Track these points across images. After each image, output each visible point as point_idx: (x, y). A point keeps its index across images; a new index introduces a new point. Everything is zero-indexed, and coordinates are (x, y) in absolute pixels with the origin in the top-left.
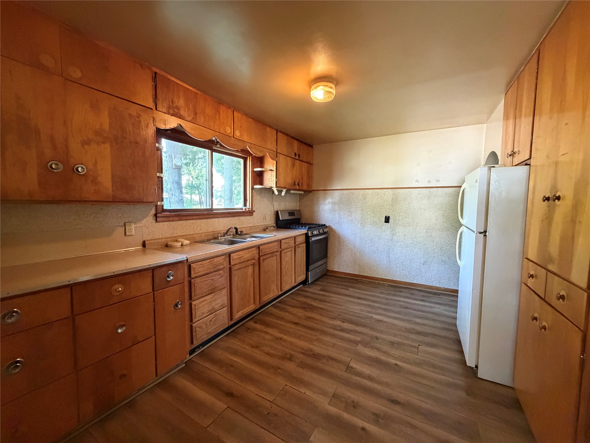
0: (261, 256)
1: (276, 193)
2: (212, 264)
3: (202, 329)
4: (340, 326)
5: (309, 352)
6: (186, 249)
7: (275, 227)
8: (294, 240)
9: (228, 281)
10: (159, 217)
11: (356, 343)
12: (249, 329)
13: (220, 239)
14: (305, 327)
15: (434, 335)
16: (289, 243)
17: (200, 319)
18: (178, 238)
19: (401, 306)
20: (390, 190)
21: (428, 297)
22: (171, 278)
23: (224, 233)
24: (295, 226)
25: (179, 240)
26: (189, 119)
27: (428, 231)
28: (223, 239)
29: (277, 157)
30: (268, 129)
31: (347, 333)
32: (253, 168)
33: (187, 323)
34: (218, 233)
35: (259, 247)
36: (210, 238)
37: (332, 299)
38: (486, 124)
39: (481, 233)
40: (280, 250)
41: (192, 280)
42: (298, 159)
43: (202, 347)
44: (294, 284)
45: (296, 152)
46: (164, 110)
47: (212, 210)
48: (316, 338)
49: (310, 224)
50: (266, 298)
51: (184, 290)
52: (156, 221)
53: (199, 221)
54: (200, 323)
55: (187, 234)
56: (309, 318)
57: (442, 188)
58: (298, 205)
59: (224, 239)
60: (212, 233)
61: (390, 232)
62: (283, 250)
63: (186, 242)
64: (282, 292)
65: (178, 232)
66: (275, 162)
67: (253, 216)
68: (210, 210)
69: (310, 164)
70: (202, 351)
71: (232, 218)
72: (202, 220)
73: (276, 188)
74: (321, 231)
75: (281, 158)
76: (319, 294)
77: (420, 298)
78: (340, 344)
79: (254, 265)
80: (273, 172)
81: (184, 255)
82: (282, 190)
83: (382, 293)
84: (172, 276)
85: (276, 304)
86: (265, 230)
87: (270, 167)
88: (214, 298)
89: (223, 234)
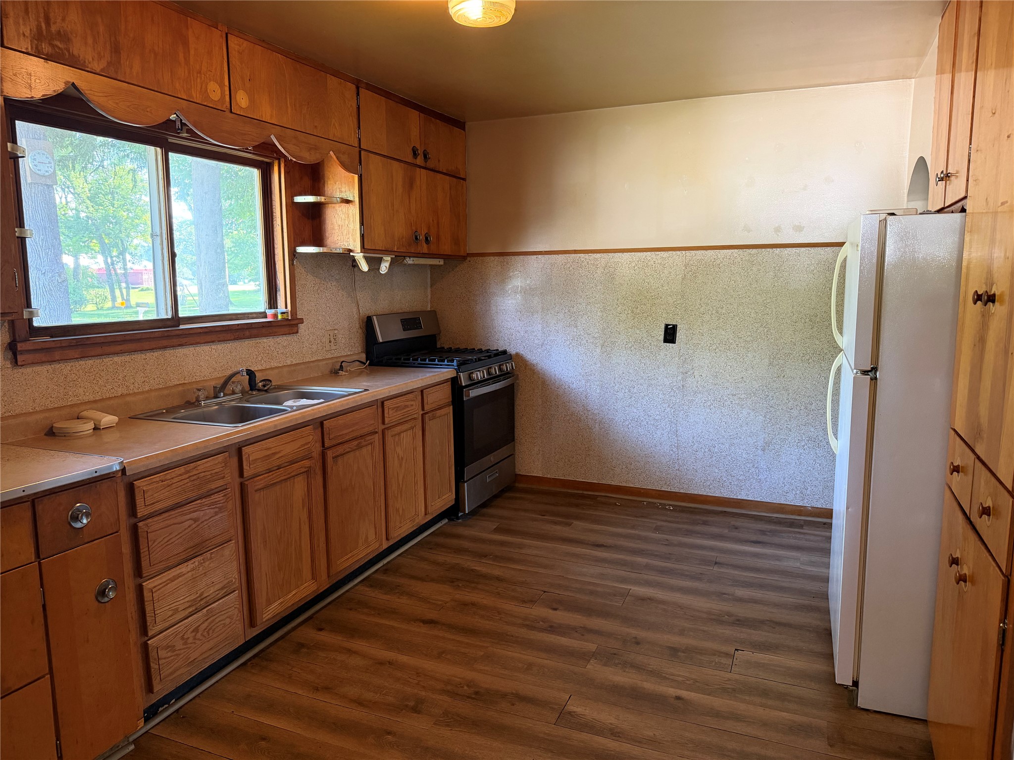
0: (329, 448)
1: (364, 267)
2: (192, 478)
3: (174, 651)
4: (544, 620)
5: (466, 688)
6: (109, 437)
7: (365, 364)
8: (420, 397)
9: (239, 521)
10: (22, 352)
11: (585, 657)
12: (302, 645)
13: (205, 407)
14: (452, 627)
15: (776, 624)
16: (406, 406)
17: (167, 624)
18: (84, 407)
19: (705, 562)
20: (678, 253)
21: (773, 533)
22: (85, 521)
23: (215, 387)
24: (421, 360)
25: (85, 414)
26: (97, 67)
27: (775, 362)
28: (212, 406)
29: (361, 164)
30: (332, 82)
31: (563, 634)
32: (290, 195)
33: (134, 636)
34: (199, 390)
35: (322, 424)
36: (175, 404)
37: (523, 551)
38: (913, 80)
39: (865, 373)
40: (382, 427)
41: (140, 524)
42: (423, 164)
43: (176, 700)
44: (422, 520)
45: (418, 146)
46: (25, 45)
47: (176, 320)
48: (482, 653)
49: (465, 351)
50: (346, 563)
51: (121, 553)
52: (15, 363)
53: (139, 357)
54: (170, 636)
55: (108, 395)
56: (465, 604)
57: (809, 249)
58: (429, 297)
59: (217, 404)
60: (181, 388)
61: (678, 368)
62: (388, 428)
63: (108, 419)
64: (391, 542)
65: (81, 391)
66: (356, 177)
67: (299, 334)
68: (169, 323)
69: (457, 177)
70: (177, 711)
71: (237, 344)
72: (149, 355)
73: (362, 254)
74: (495, 370)
75: (374, 164)
76: (492, 542)
77: (754, 538)
78: (546, 661)
79: (308, 472)
80: (350, 206)
81: (114, 458)
82: (382, 257)
83: (657, 529)
84: (87, 515)
85: (376, 576)
86: (336, 372)
87: (341, 192)
88: (201, 568)
89: (212, 391)
